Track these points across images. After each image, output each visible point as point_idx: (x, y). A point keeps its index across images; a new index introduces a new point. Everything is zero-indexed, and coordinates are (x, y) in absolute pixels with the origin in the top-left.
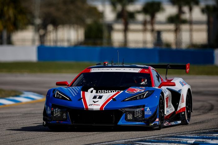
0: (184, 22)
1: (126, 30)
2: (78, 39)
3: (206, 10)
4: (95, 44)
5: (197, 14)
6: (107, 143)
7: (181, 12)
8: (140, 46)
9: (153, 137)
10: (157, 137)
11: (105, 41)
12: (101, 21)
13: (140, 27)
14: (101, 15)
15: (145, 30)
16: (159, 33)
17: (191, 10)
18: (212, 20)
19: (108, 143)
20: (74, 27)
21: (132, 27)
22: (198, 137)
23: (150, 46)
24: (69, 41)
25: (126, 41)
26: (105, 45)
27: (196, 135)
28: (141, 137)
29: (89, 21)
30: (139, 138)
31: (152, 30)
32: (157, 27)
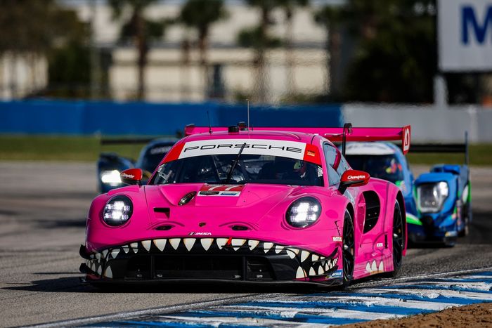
0: (275, 44)
1: (142, 63)
2: (34, 83)
3: (325, 17)
4: (72, 94)
5: (304, 26)
6: (99, 318)
7: (267, 21)
8: (176, 98)
9: (203, 304)
10: (212, 305)
11: (95, 87)
12: (85, 42)
13: (174, 55)
14: (86, 29)
15: (185, 63)
16: (218, 68)
17: (289, 16)
18: (338, 38)
19: (102, 318)
20: (25, 57)
21: (156, 55)
22: (304, 304)
23: (197, 97)
24: (13, 86)
25: (142, 88)
26: (95, 98)
27: (299, 299)
28: (176, 305)
29: (60, 43)
30: (172, 306)
31: (203, 63)
32: (214, 56)
